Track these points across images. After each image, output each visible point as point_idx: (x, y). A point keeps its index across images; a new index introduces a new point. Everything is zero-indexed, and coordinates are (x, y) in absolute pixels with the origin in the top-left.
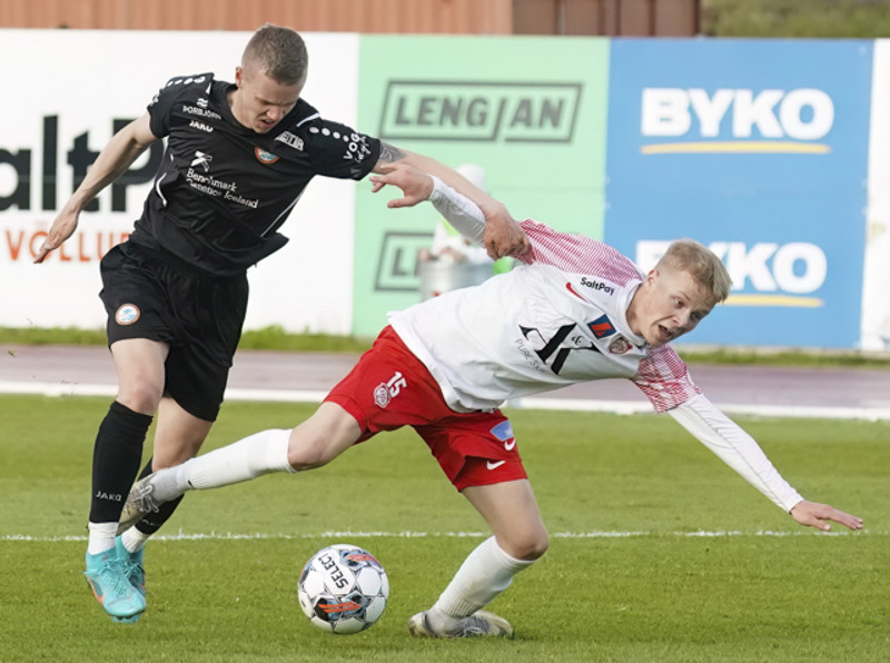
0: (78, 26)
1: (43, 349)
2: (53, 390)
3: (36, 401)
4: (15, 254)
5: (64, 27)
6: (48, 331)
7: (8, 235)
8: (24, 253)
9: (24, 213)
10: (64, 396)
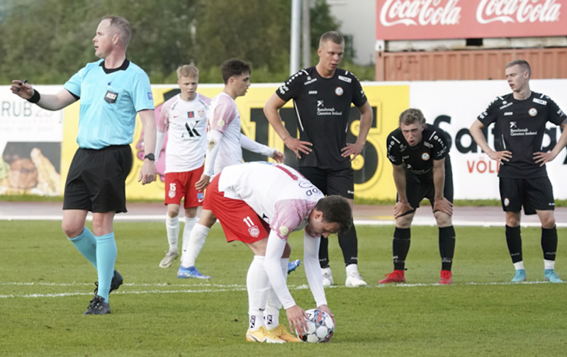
0: (496, 78)
1: (481, 208)
2: (487, 224)
3: (479, 229)
4: (471, 170)
5: (490, 79)
6: (485, 201)
7: (468, 163)
8: (475, 170)
9: (474, 154)
10: (491, 227)
